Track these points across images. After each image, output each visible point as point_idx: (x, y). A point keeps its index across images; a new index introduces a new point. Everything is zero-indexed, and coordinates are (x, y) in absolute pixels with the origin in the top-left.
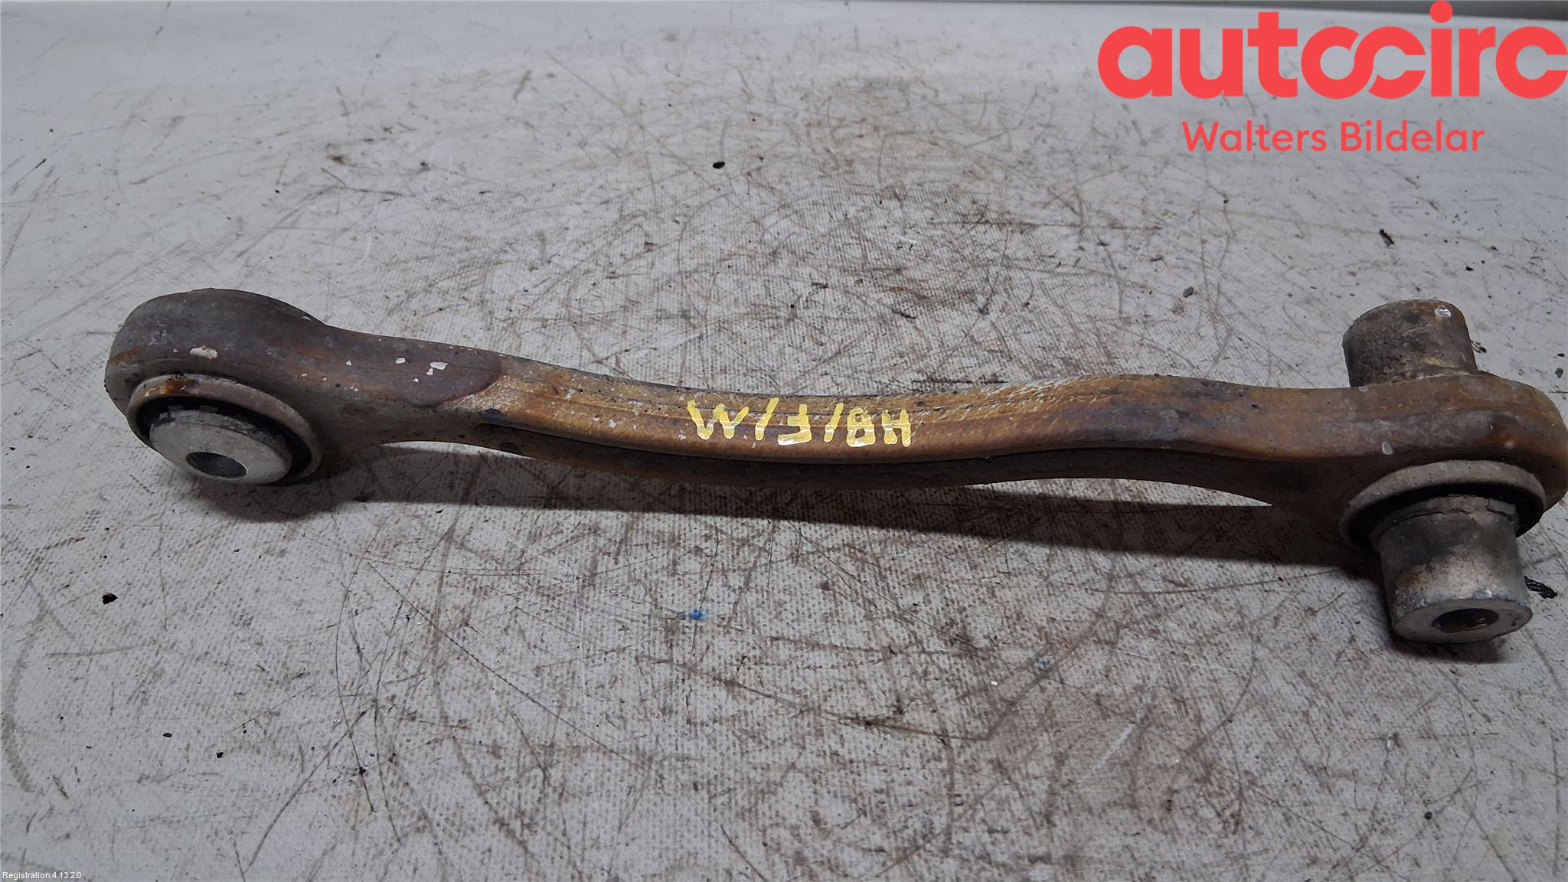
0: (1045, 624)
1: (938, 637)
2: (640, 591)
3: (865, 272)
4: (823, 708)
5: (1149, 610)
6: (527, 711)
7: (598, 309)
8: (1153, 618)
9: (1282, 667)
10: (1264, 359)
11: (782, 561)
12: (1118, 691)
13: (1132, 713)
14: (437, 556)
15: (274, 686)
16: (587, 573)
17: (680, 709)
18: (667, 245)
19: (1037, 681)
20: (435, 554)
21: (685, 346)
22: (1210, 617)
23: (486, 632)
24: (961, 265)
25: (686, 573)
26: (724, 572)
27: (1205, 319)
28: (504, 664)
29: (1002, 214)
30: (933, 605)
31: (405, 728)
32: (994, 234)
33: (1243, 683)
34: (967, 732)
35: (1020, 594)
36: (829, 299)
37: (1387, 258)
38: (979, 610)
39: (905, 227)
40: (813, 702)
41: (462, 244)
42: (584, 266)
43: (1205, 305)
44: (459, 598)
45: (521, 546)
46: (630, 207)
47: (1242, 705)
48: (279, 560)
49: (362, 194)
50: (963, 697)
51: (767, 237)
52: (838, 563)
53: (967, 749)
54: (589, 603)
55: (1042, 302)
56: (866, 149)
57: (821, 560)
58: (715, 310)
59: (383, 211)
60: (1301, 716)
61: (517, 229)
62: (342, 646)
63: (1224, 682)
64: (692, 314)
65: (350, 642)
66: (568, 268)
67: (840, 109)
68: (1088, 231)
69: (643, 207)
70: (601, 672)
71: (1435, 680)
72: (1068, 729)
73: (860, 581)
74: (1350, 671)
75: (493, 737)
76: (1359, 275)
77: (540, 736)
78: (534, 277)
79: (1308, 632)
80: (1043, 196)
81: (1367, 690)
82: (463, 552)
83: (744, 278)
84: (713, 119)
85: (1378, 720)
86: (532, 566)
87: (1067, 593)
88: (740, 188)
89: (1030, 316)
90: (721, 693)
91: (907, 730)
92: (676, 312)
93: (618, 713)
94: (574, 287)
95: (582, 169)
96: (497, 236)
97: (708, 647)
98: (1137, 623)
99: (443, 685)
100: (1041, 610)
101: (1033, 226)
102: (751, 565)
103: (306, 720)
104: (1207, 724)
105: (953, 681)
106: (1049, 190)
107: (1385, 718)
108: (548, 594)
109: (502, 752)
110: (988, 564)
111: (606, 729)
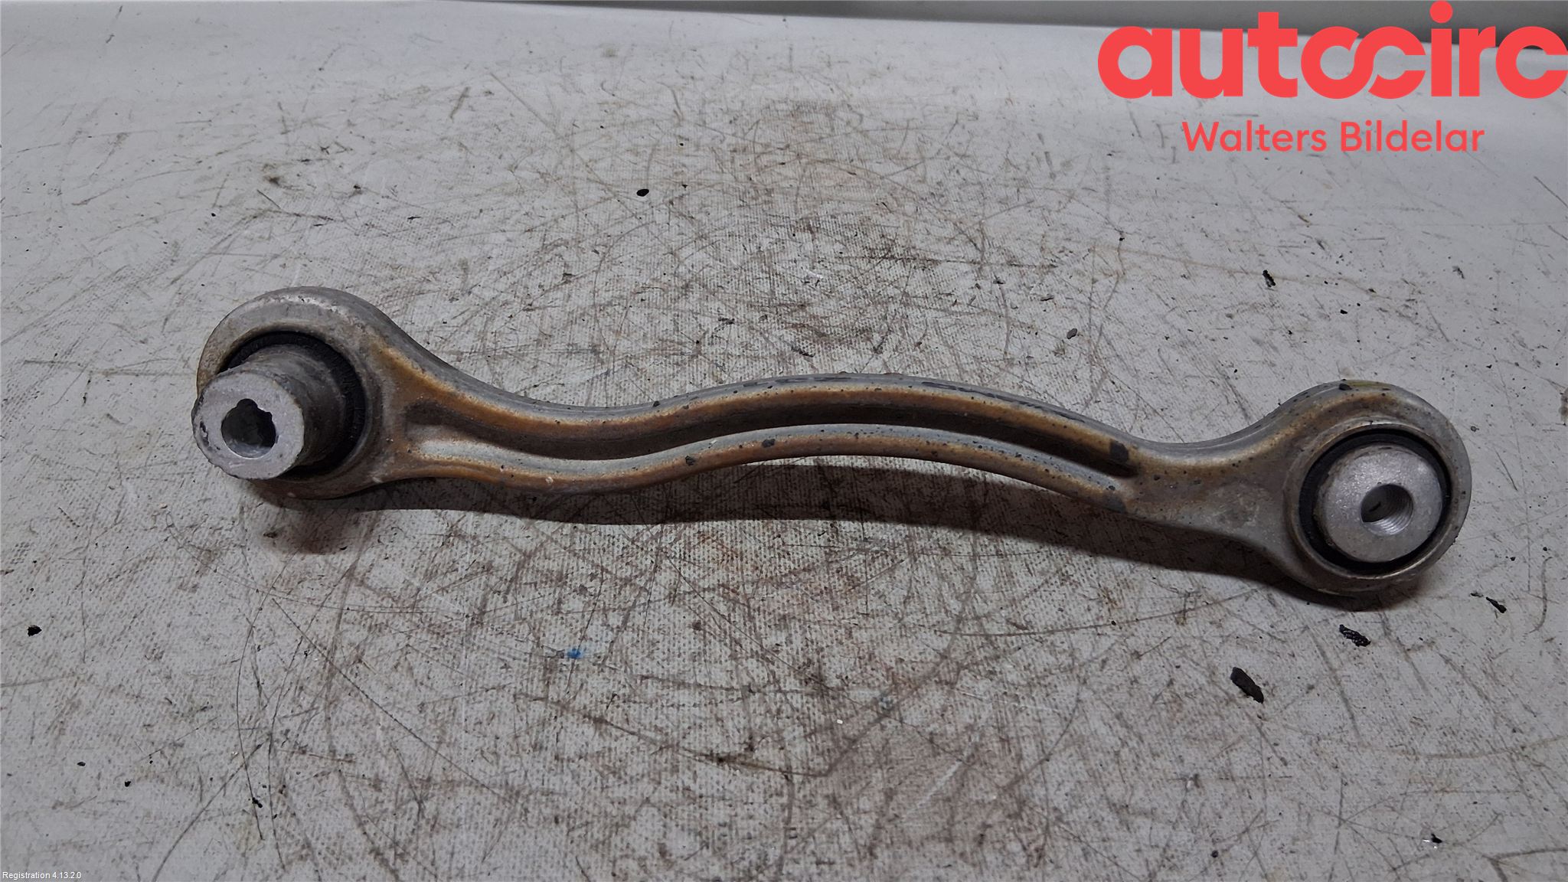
0: (893, 664)
1: (795, 677)
2: (524, 629)
3: (771, 308)
4: (681, 745)
5: (989, 651)
6: (410, 747)
7: (512, 342)
8: (992, 659)
9: (1103, 708)
10: (1132, 404)
11: (659, 600)
12: (950, 729)
13: (960, 751)
14: (338, 592)
15: (179, 718)
16: (477, 612)
17: (549, 747)
18: (584, 276)
19: (878, 720)
20: (336, 591)
21: (591, 382)
22: (1045, 659)
23: (378, 668)
24: (862, 303)
25: (569, 612)
26: (605, 611)
27: (1083, 361)
28: (391, 700)
29: (908, 249)
30: (794, 646)
31: (297, 761)
32: (898, 270)
33: (1065, 723)
34: (809, 769)
35: (874, 635)
36: (734, 336)
37: (1266, 300)
38: (836, 650)
39: (814, 262)
40: (673, 739)
41: (387, 272)
42: (503, 298)
43: (1086, 347)
44: (355, 635)
45: (417, 584)
46: (553, 236)
47: (1061, 746)
48: (190, 595)
49: (294, 218)
50: (810, 734)
51: (682, 269)
52: (711, 604)
53: (807, 785)
54: (476, 642)
55: (934, 341)
56: (786, 177)
57: (696, 600)
58: (624, 346)
59: (314, 236)
60: (1112, 754)
61: (441, 257)
62: (243, 681)
63: (1048, 722)
64: (602, 349)
65: (252, 677)
66: (487, 300)
67: (768, 134)
68: (987, 268)
69: (565, 236)
70: (481, 709)
71: (1241, 724)
72: (900, 767)
73: (729, 621)
74: (1164, 714)
75: (375, 770)
76: (1236, 318)
77: (419, 771)
78: (454, 308)
79: (1131, 675)
80: (949, 231)
81: (1177, 732)
82: (362, 589)
83: (655, 312)
84: (641, 142)
85: (1182, 761)
86: (426, 604)
87: (918, 635)
88: (661, 217)
89: (921, 356)
90: (589, 730)
91: (756, 767)
92: (586, 347)
93: (492, 749)
94: (491, 319)
95: (510, 194)
96: (422, 264)
97: (582, 685)
98: (977, 664)
99: (333, 720)
100: (891, 651)
101: (935, 262)
102: (630, 604)
103: (206, 752)
104: (1027, 763)
105: (802, 718)
106: (955, 224)
107: (1189, 759)
108: (438, 631)
109: (383, 785)
110: (850, 606)
111: (479, 764)
